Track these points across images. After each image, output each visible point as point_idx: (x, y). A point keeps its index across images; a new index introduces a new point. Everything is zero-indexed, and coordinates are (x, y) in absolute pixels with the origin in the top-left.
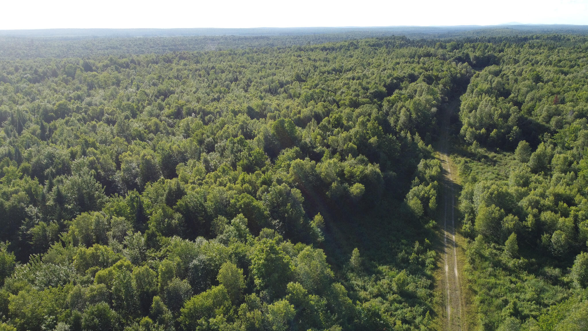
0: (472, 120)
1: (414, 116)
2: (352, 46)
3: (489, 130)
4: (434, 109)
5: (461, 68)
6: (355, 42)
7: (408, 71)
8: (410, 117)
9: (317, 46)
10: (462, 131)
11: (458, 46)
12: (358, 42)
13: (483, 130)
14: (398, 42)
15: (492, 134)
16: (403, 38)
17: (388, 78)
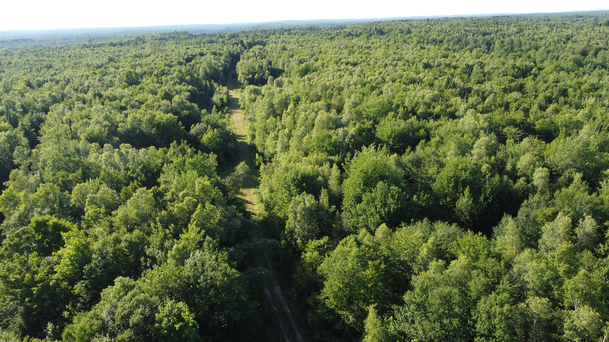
0: (243, 71)
1: (208, 71)
2: (139, 41)
3: (253, 76)
4: (221, 68)
5: (236, 49)
6: (142, 37)
7: (198, 51)
8: (206, 72)
9: (103, 42)
10: (239, 79)
11: (233, 36)
12: (144, 37)
13: (250, 76)
14: (182, 37)
15: (256, 77)
16: (185, 33)
17: (185, 55)
